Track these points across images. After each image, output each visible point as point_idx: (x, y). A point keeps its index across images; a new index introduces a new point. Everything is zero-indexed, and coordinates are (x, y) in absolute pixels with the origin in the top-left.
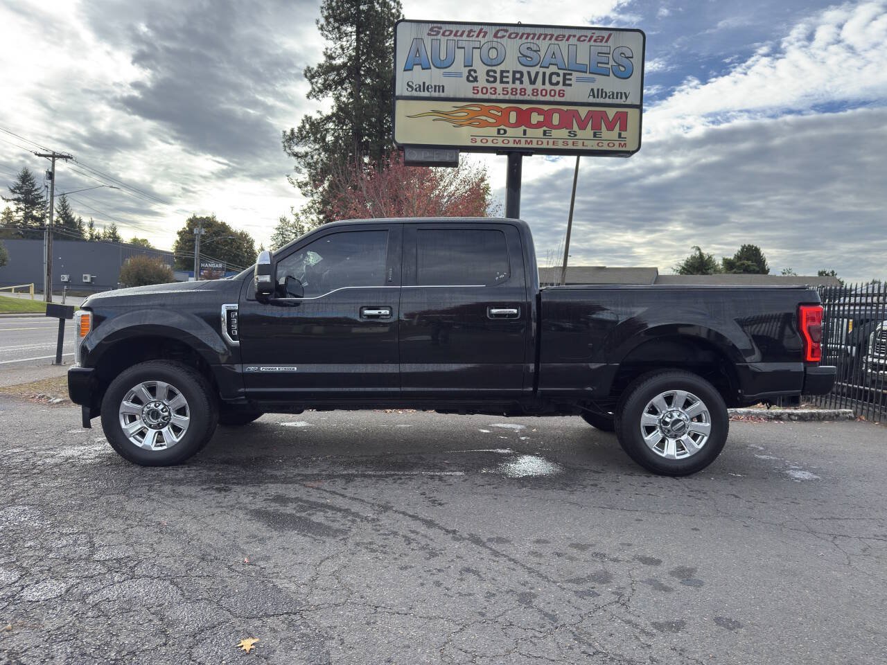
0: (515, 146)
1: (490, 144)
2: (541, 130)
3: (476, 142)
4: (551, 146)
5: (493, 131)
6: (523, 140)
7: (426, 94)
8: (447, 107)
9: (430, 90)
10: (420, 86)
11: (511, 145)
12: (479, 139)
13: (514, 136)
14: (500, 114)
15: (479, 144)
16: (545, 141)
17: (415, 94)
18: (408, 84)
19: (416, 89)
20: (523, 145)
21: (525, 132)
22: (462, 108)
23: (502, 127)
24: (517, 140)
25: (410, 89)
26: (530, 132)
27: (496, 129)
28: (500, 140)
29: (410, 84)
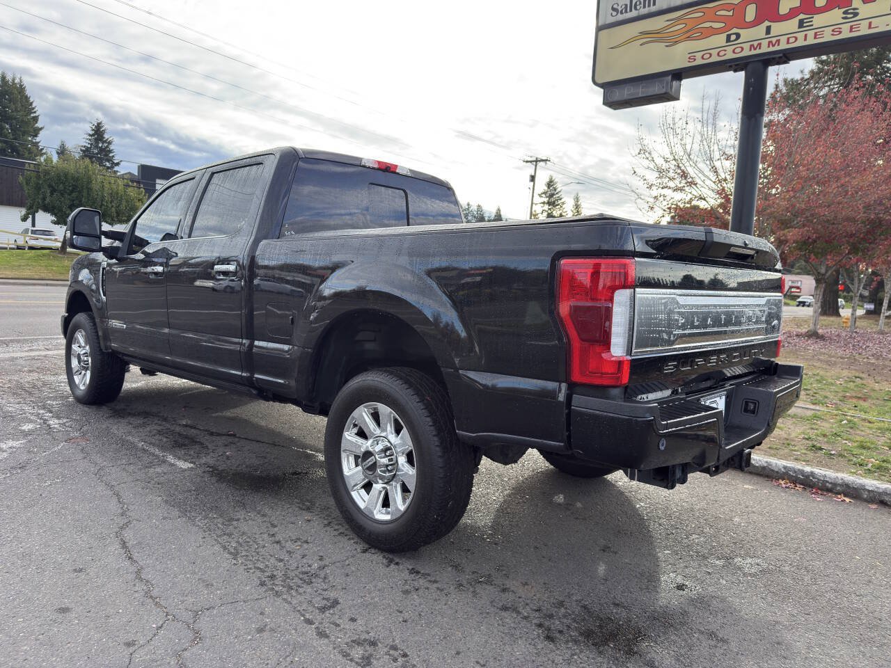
0: (753, 52)
1: (715, 59)
2: (795, 21)
3: (695, 60)
4: (811, 41)
5: (720, 39)
6: (765, 43)
7: (634, 14)
8: (659, 23)
9: (638, 7)
10: (626, 5)
11: (746, 53)
12: (699, 55)
13: (753, 40)
14: (731, 13)
15: (699, 62)
16: (801, 36)
17: (620, 17)
18: (613, 9)
19: (622, 11)
20: (765, 49)
21: (768, 30)
22: (678, 19)
23: (735, 30)
24: (755, 44)
25: (614, 13)
26: (777, 28)
27: (724, 36)
28: (730, 49)
29: (615, 6)
